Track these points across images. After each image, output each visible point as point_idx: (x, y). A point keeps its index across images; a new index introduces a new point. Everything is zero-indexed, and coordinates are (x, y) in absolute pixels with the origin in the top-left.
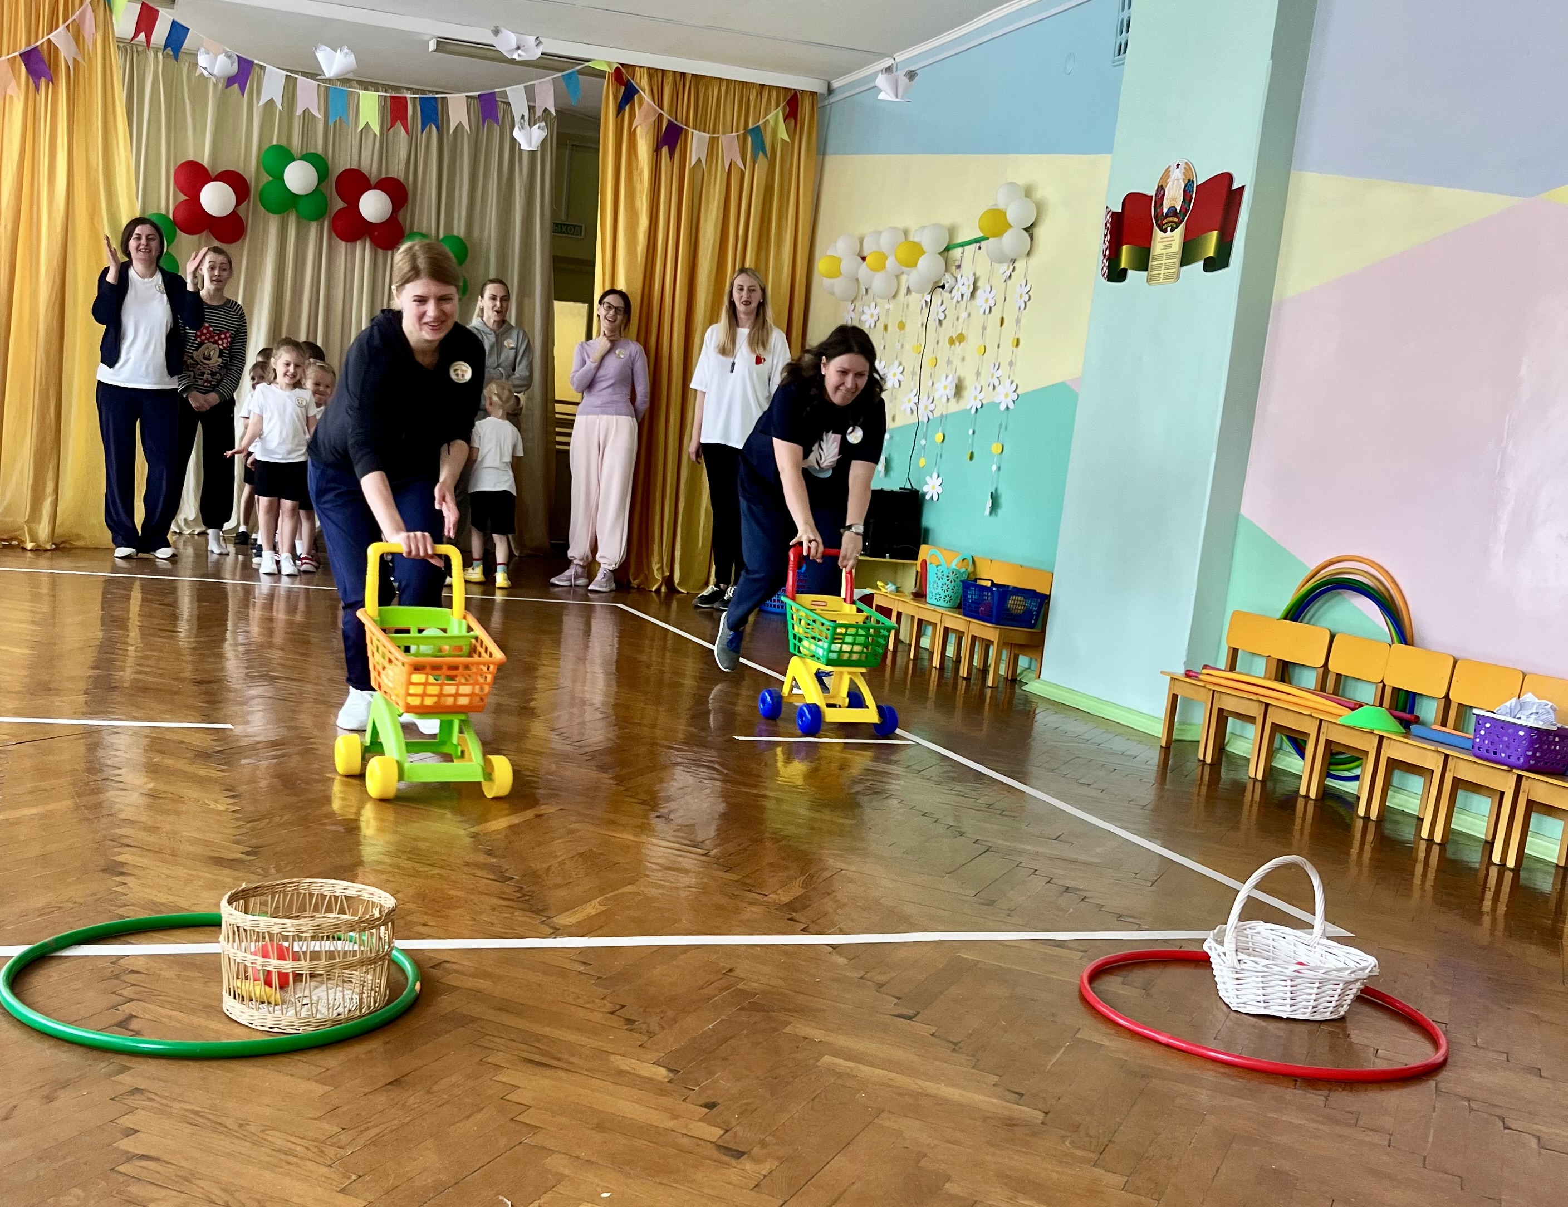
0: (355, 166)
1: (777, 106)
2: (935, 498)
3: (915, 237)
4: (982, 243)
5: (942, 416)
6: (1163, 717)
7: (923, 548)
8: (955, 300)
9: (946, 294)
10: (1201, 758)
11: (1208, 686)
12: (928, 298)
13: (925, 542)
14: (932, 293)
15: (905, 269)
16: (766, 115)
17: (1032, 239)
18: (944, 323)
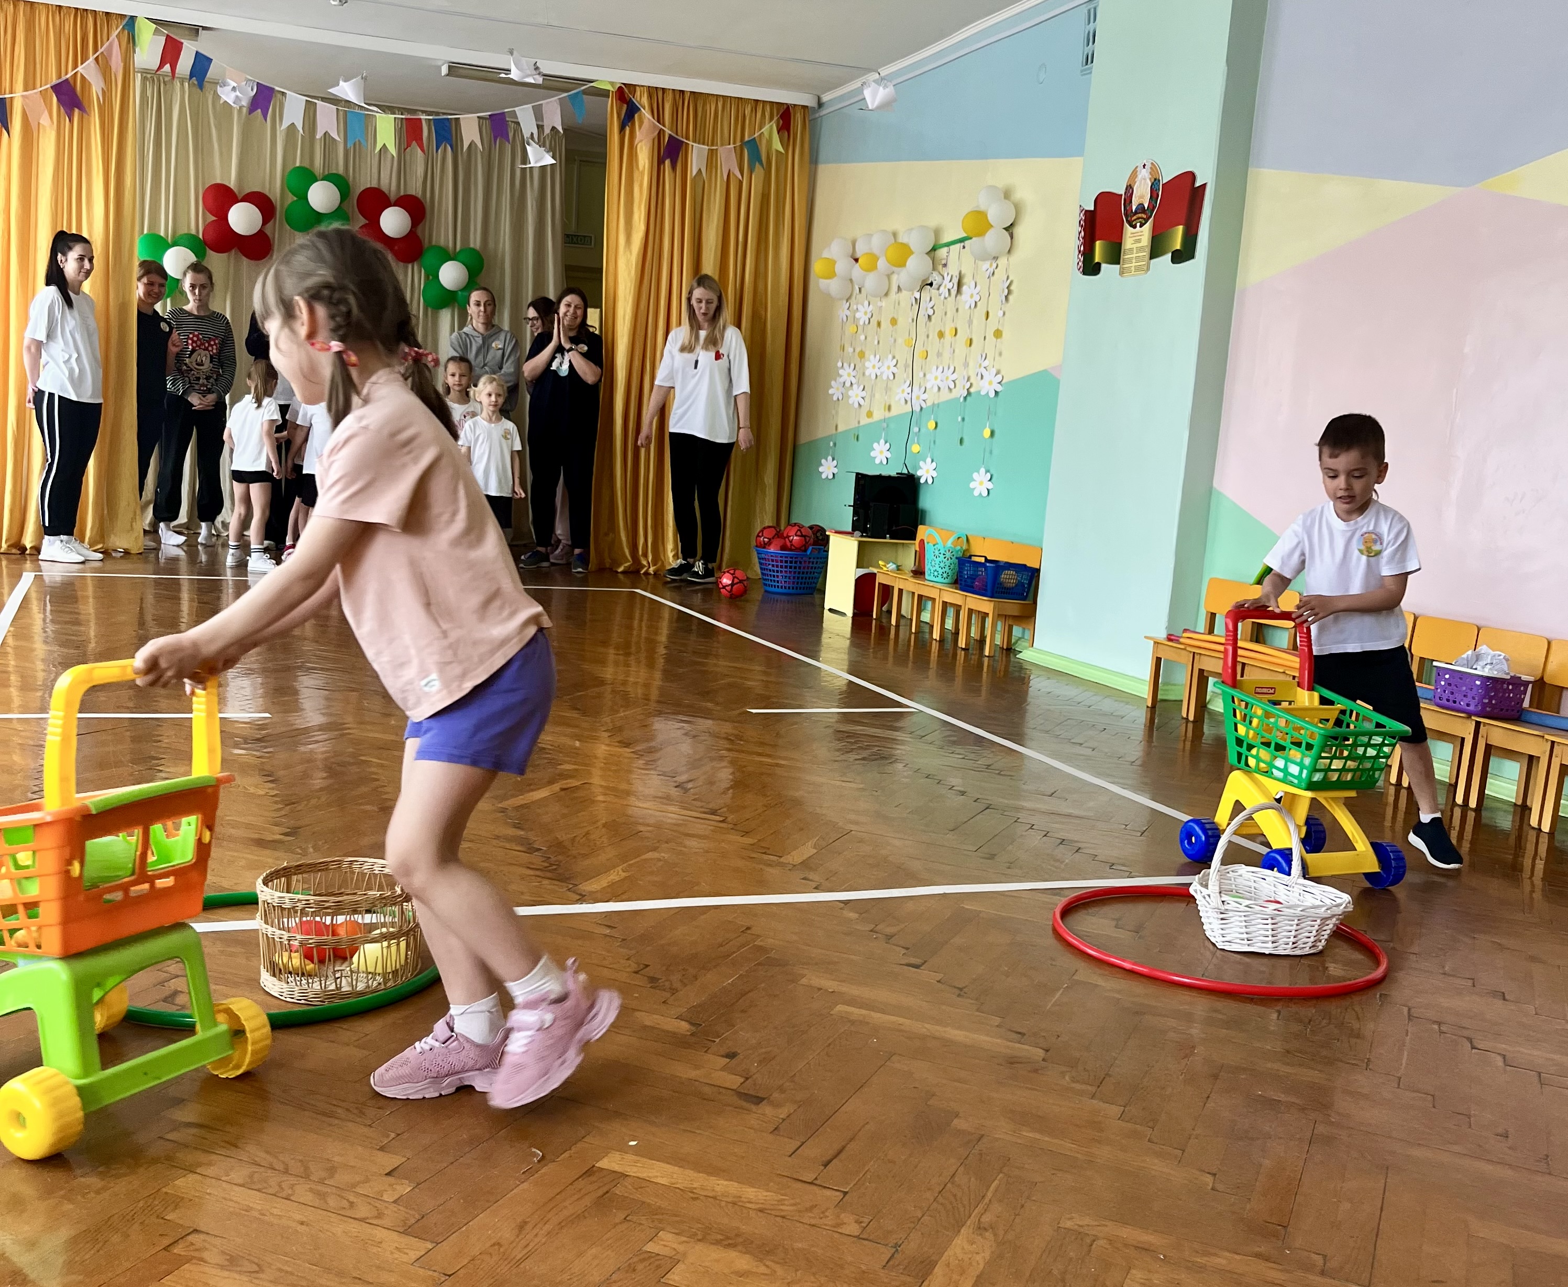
0: (374, 184)
1: (771, 119)
2: (930, 481)
3: (903, 239)
4: (967, 242)
5: (934, 404)
6: (1148, 679)
7: (921, 528)
8: (942, 297)
9: (933, 291)
10: (1185, 716)
11: (1188, 649)
12: (917, 295)
13: (921, 524)
14: (921, 290)
15: (895, 269)
16: (760, 129)
17: (1012, 237)
18: (933, 318)
